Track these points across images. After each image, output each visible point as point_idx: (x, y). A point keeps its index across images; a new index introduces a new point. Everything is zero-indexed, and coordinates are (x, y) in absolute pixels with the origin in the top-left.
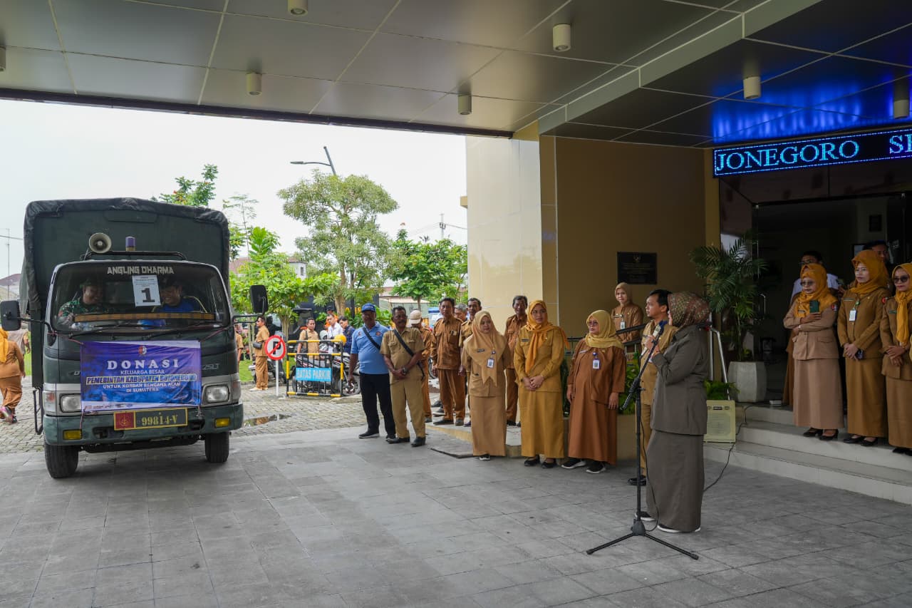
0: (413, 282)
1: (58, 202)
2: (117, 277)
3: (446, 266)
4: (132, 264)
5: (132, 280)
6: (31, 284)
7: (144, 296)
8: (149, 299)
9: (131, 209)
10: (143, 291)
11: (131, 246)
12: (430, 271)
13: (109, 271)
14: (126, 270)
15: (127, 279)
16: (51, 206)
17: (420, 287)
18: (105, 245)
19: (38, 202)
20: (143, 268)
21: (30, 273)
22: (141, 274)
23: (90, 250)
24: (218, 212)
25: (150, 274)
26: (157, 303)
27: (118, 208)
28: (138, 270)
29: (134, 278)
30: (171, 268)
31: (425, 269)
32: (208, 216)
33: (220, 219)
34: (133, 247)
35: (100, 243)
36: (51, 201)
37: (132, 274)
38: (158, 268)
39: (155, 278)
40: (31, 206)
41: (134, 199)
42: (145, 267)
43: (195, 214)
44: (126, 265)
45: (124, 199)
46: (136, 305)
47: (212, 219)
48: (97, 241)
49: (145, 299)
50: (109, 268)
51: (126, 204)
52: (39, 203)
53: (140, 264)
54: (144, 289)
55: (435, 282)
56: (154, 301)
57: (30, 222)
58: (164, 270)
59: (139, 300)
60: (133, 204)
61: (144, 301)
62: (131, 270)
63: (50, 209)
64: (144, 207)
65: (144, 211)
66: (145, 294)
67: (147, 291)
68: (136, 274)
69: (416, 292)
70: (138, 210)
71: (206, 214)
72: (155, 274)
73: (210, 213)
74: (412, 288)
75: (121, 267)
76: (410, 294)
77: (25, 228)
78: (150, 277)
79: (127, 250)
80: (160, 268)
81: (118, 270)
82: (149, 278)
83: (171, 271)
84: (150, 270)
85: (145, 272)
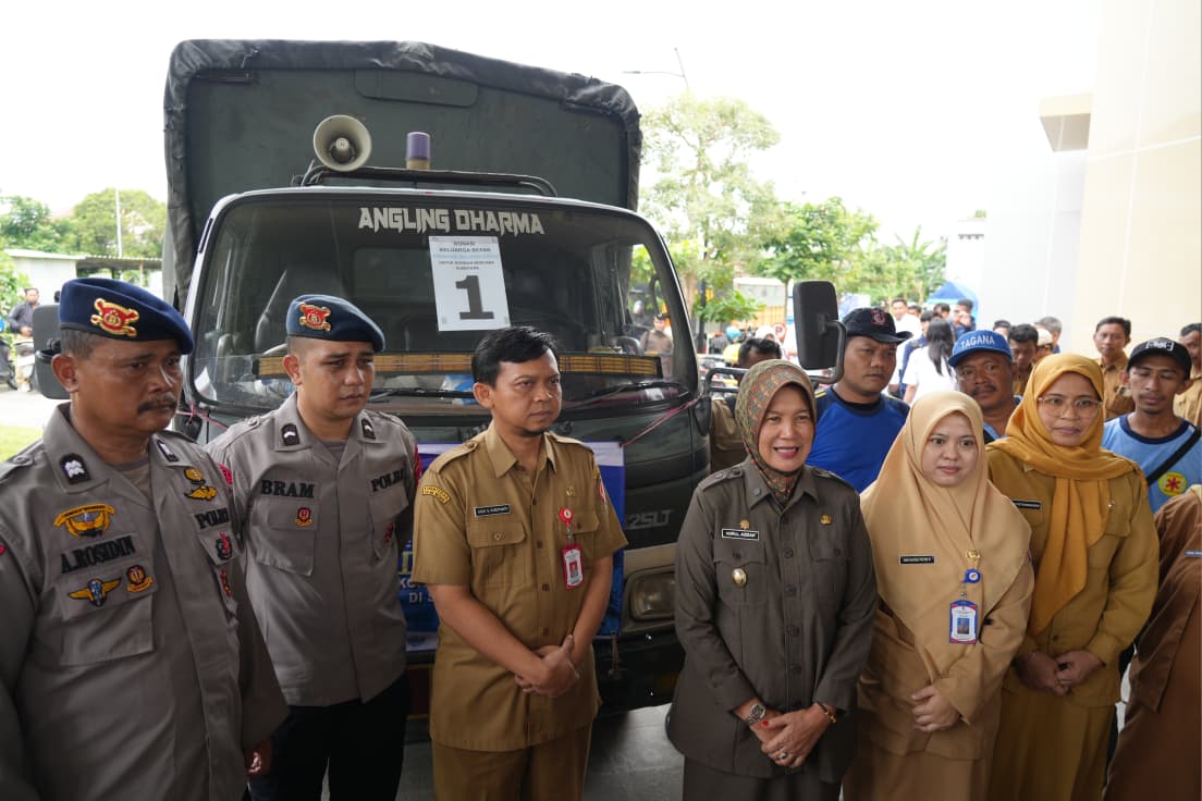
0: (783, 257)
1: (247, 45)
2: (387, 237)
3: (836, 235)
4: (431, 203)
5: (427, 247)
6: (181, 248)
7: (462, 300)
8: (476, 311)
9: (417, 70)
10: (460, 285)
11: (419, 157)
12: (810, 241)
13: (365, 220)
14: (413, 218)
15: (414, 245)
16: (228, 52)
17: (794, 264)
18: (355, 150)
19: (197, 43)
20: (458, 213)
21: (179, 222)
22: (454, 231)
23: (318, 162)
24: (616, 88)
25: (478, 232)
26: (501, 320)
27: (389, 65)
28: (446, 219)
29: (436, 245)
30: (535, 217)
31: (804, 239)
32: (595, 96)
33: (623, 105)
34: (424, 158)
35: (342, 145)
36: (228, 42)
37: (432, 232)
38: (502, 215)
39: (493, 246)
40: (180, 52)
41: (427, 46)
42: (464, 213)
43: (566, 90)
44: (411, 203)
45: (403, 44)
46: (442, 327)
47: (605, 104)
48: (334, 139)
49: (467, 309)
50: (365, 211)
51: (406, 57)
52: (201, 45)
53: (451, 204)
54: (463, 278)
55: (816, 257)
56: (490, 315)
57: (176, 90)
58: (517, 223)
59: (450, 314)
60: (424, 58)
61: (464, 316)
62: (425, 218)
63: (225, 61)
64: (448, 67)
65: (447, 76)
66: (464, 292)
67: (471, 285)
68: (440, 232)
69: (787, 271)
70: (434, 74)
71: (592, 90)
72: (492, 233)
73: (600, 88)
74: (781, 265)
75: (399, 210)
76: (778, 274)
77: (166, 107)
78: (479, 242)
79: (410, 165)
80: (507, 215)
81: (390, 219)
82: (478, 246)
83: (537, 227)
84: (480, 220)
85: (466, 227)
